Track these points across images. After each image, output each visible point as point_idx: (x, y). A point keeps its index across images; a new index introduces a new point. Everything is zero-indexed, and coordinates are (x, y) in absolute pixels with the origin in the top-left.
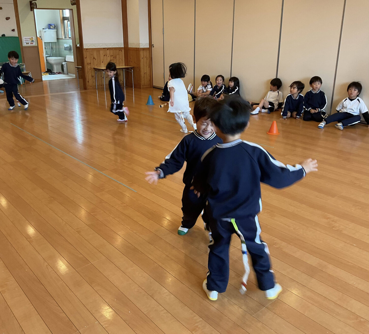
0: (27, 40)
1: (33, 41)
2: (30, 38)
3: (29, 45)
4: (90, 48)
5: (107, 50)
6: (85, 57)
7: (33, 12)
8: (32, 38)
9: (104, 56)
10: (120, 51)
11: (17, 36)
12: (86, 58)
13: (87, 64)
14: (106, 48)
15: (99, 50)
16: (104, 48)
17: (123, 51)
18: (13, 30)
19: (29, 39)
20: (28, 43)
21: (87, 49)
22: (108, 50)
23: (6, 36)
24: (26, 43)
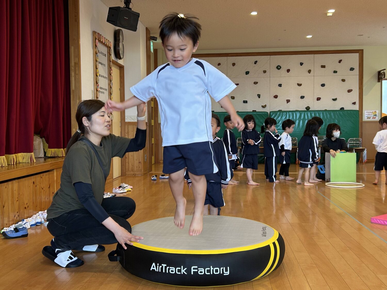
0: (369, 114)
1: (376, 115)
2: (373, 112)
3: (371, 119)
7: (380, 83)
8: (375, 112)
11: (358, 110)
18: (354, 103)
19: (371, 113)
20: (369, 117)
23: (345, 109)
24: (367, 117)
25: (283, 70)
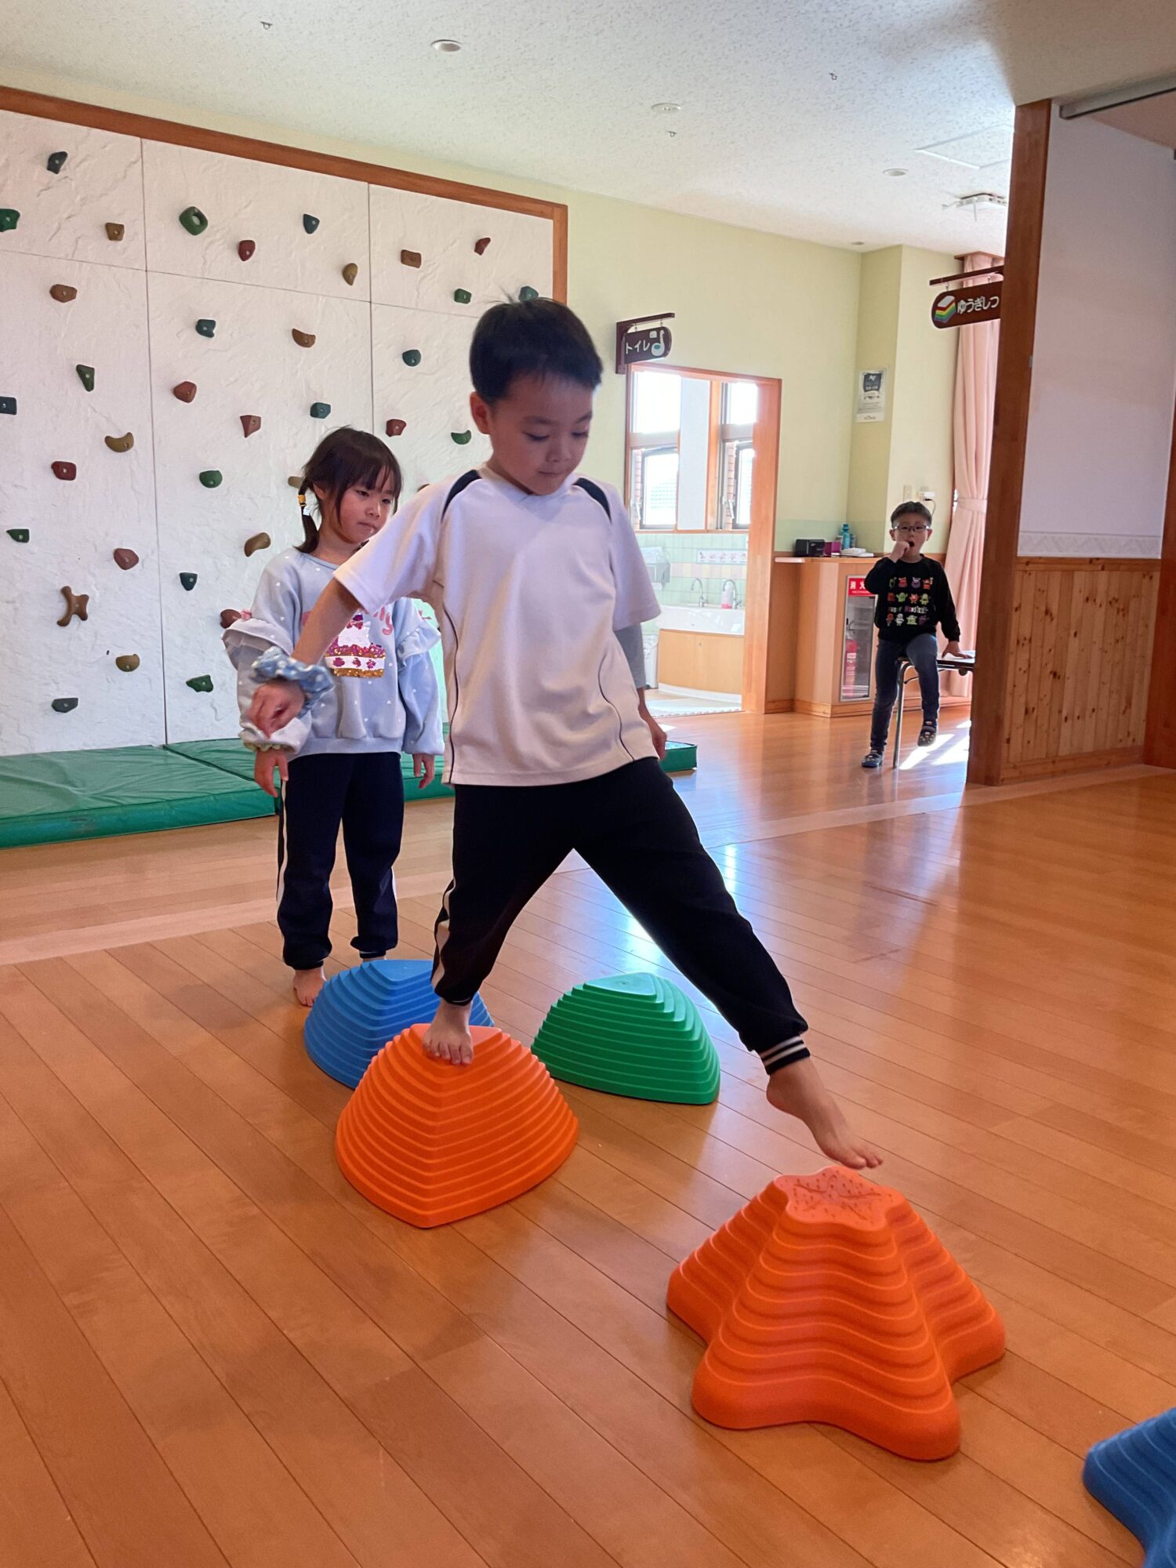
4: (1040, 558)
5: (1100, 567)
6: (1015, 605)
9: (1087, 599)
10: (1144, 576)
12: (1018, 612)
13: (1018, 642)
14: (1098, 559)
15: (1072, 567)
16: (1091, 560)
17: (1157, 576)
21: (1027, 563)
22: (1103, 569)
25: (216, 242)
